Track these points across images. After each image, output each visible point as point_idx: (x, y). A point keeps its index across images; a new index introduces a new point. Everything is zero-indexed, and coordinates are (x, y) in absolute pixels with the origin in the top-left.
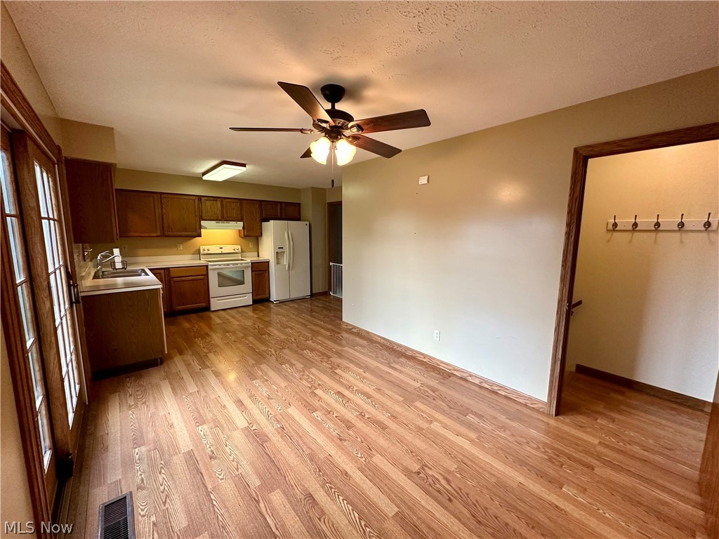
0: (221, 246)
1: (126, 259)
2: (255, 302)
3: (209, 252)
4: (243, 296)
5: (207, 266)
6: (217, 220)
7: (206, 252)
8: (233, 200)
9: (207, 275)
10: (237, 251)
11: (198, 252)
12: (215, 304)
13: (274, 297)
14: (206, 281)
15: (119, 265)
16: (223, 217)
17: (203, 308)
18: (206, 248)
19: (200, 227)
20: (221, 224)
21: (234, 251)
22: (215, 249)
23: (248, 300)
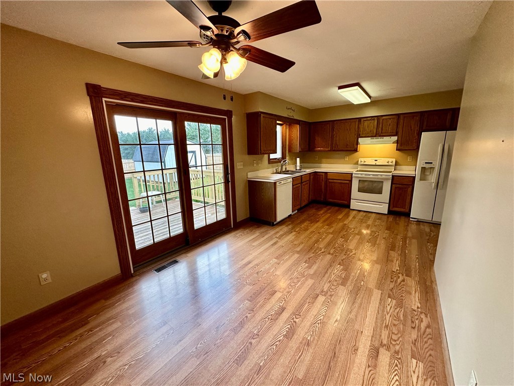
0: (376, 159)
1: (302, 164)
2: (390, 212)
3: (365, 163)
4: (379, 203)
5: (352, 174)
6: (372, 136)
7: (362, 163)
8: (390, 117)
9: (351, 181)
10: (390, 164)
11: (357, 163)
12: (354, 204)
13: (413, 214)
14: (350, 186)
15: (298, 168)
16: (378, 133)
17: (345, 205)
18: (363, 160)
19: (357, 143)
20: (375, 140)
21: (387, 164)
22: (370, 161)
23: (384, 209)
